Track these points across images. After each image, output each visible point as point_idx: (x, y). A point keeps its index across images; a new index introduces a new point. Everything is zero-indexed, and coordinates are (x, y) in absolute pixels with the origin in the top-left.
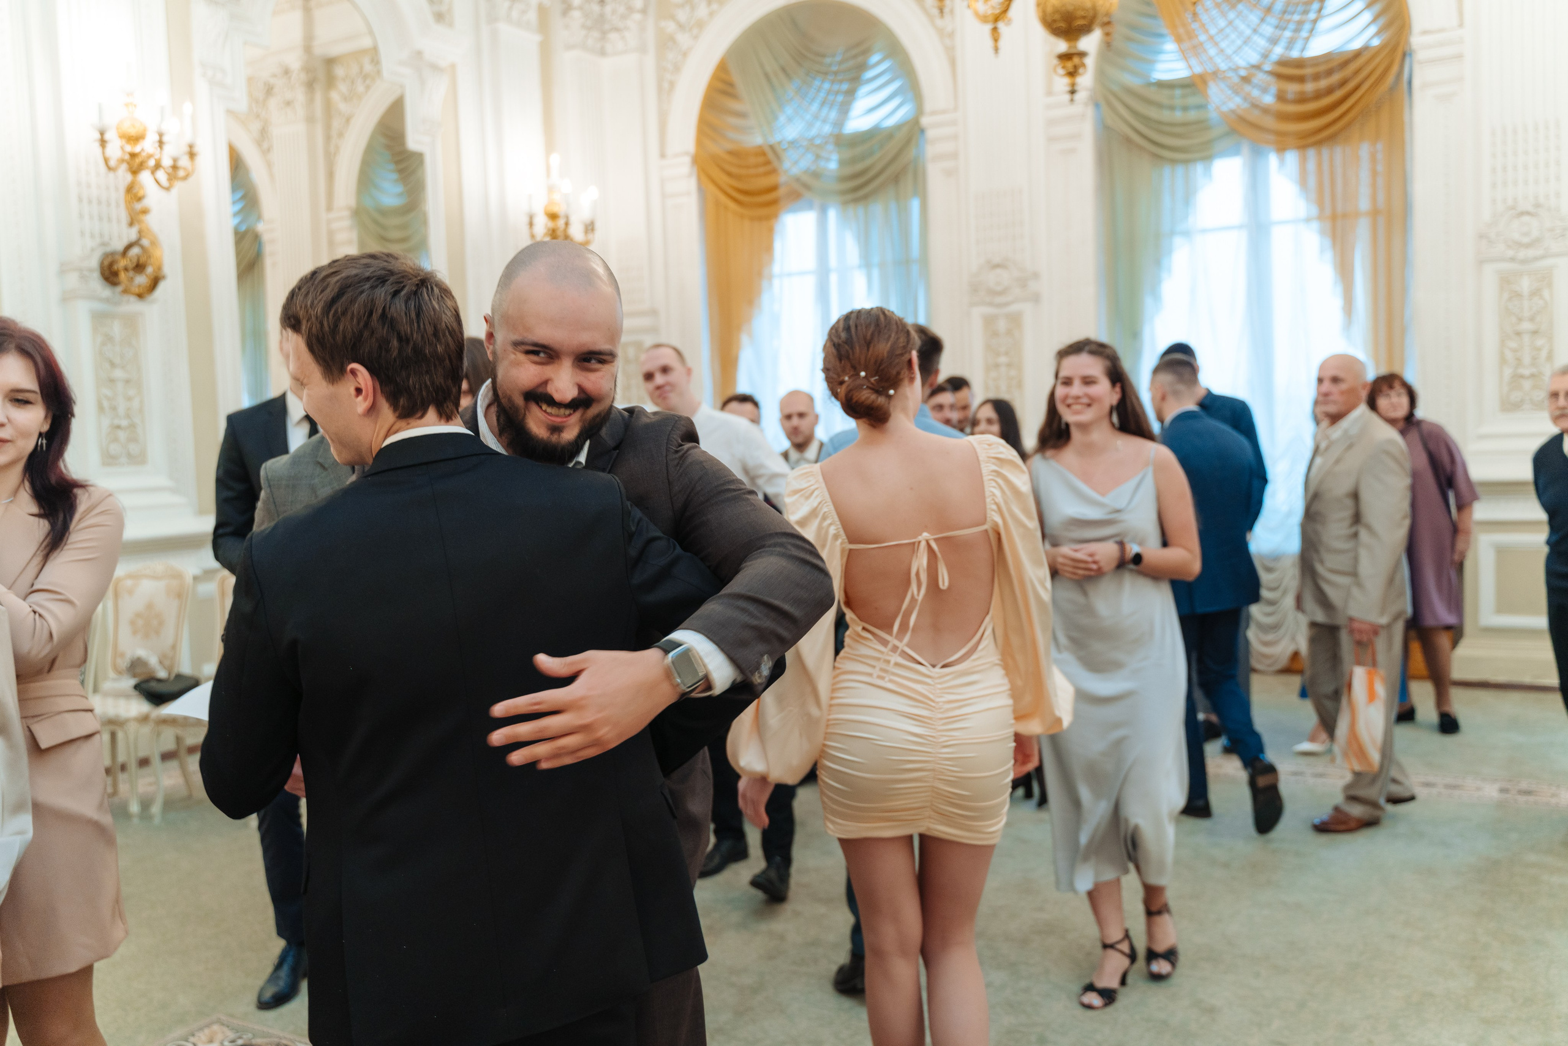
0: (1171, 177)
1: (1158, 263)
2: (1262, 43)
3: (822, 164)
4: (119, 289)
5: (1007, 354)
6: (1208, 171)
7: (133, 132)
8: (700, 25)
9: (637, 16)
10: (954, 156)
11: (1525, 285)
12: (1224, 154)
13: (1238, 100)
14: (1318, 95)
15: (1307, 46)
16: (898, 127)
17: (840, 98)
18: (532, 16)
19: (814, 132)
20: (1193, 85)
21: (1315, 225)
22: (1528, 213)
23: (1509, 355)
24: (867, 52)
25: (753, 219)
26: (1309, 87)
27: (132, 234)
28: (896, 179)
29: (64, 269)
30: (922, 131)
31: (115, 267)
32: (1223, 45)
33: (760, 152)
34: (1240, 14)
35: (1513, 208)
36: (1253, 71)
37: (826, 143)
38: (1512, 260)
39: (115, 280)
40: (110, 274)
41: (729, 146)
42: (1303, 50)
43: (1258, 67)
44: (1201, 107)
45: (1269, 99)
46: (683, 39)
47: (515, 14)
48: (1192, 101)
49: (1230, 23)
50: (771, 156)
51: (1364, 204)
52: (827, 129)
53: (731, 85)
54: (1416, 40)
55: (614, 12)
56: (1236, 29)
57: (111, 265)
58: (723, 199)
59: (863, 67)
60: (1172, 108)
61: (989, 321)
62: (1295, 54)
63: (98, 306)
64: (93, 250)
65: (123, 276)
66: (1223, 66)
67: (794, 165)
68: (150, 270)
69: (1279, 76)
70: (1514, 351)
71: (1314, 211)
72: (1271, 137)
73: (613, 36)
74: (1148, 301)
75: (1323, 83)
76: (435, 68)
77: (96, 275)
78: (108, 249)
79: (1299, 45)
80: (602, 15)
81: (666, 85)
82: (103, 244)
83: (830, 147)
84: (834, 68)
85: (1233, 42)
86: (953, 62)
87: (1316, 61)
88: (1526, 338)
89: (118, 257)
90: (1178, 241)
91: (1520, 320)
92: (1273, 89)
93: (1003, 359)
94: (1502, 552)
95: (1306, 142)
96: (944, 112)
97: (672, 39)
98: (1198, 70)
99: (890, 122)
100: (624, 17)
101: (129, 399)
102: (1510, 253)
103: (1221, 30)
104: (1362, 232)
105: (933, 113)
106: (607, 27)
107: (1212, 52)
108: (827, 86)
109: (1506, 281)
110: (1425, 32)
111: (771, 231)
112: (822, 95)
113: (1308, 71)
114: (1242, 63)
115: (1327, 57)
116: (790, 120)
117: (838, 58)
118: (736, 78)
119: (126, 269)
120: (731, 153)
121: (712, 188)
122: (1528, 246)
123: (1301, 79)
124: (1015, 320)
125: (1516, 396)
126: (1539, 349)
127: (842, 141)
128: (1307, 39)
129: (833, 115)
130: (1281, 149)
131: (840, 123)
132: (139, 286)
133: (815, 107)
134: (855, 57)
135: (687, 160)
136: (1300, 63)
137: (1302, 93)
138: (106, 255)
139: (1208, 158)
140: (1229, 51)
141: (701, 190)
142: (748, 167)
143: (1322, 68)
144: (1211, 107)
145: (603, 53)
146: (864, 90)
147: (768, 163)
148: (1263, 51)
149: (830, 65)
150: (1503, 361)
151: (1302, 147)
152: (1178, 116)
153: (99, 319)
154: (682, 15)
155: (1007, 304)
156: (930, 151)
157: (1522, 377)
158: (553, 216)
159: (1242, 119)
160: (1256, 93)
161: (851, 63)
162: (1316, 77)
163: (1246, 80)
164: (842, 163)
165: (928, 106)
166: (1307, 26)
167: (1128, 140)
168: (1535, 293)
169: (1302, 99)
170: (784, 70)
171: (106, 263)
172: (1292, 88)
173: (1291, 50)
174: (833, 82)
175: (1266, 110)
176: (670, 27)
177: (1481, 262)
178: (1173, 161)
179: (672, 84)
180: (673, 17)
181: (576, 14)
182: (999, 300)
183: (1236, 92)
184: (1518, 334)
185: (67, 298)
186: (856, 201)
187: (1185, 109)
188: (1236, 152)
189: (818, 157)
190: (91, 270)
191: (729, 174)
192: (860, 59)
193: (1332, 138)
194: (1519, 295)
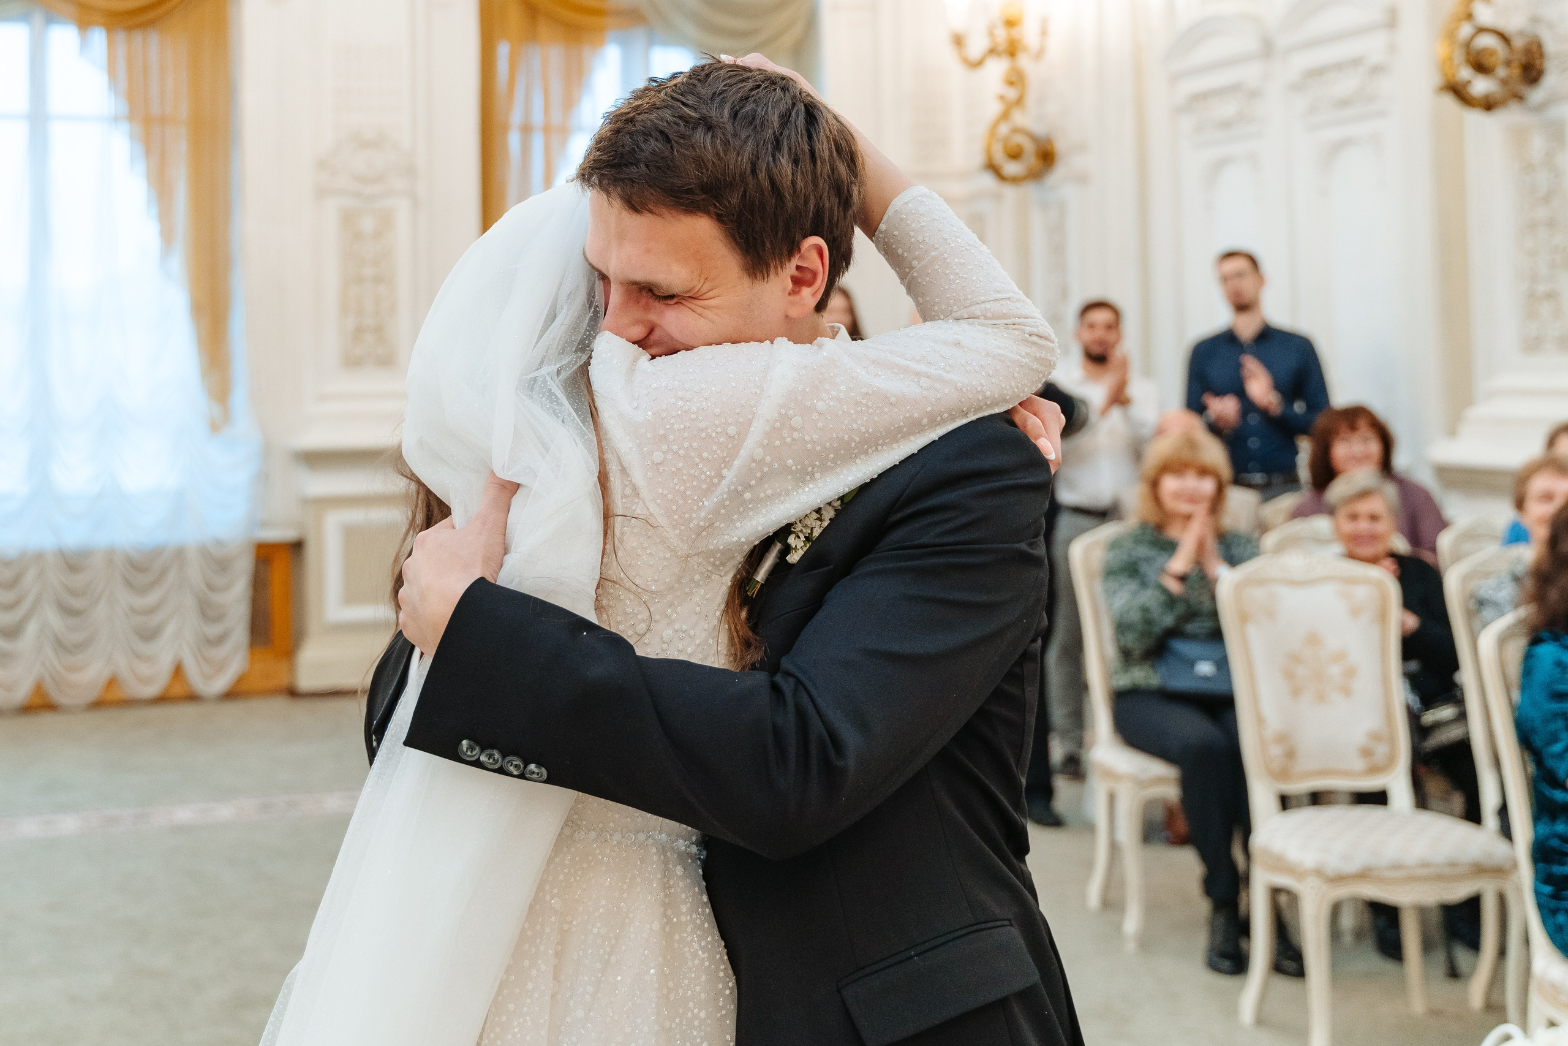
11: (368, 225)
21: (124, 127)
23: (351, 301)
70: (356, 298)
71: (123, 108)
88: (369, 286)
91: (363, 263)
94: (350, 533)
109: (347, 219)
122: (371, 181)
125: (359, 351)
126: (381, 299)
130: (83, 26)
150: (345, 308)
151: (110, 29)
157: (366, 328)
168: (377, 235)
177: (320, 194)
184: (361, 279)
194: (361, 235)
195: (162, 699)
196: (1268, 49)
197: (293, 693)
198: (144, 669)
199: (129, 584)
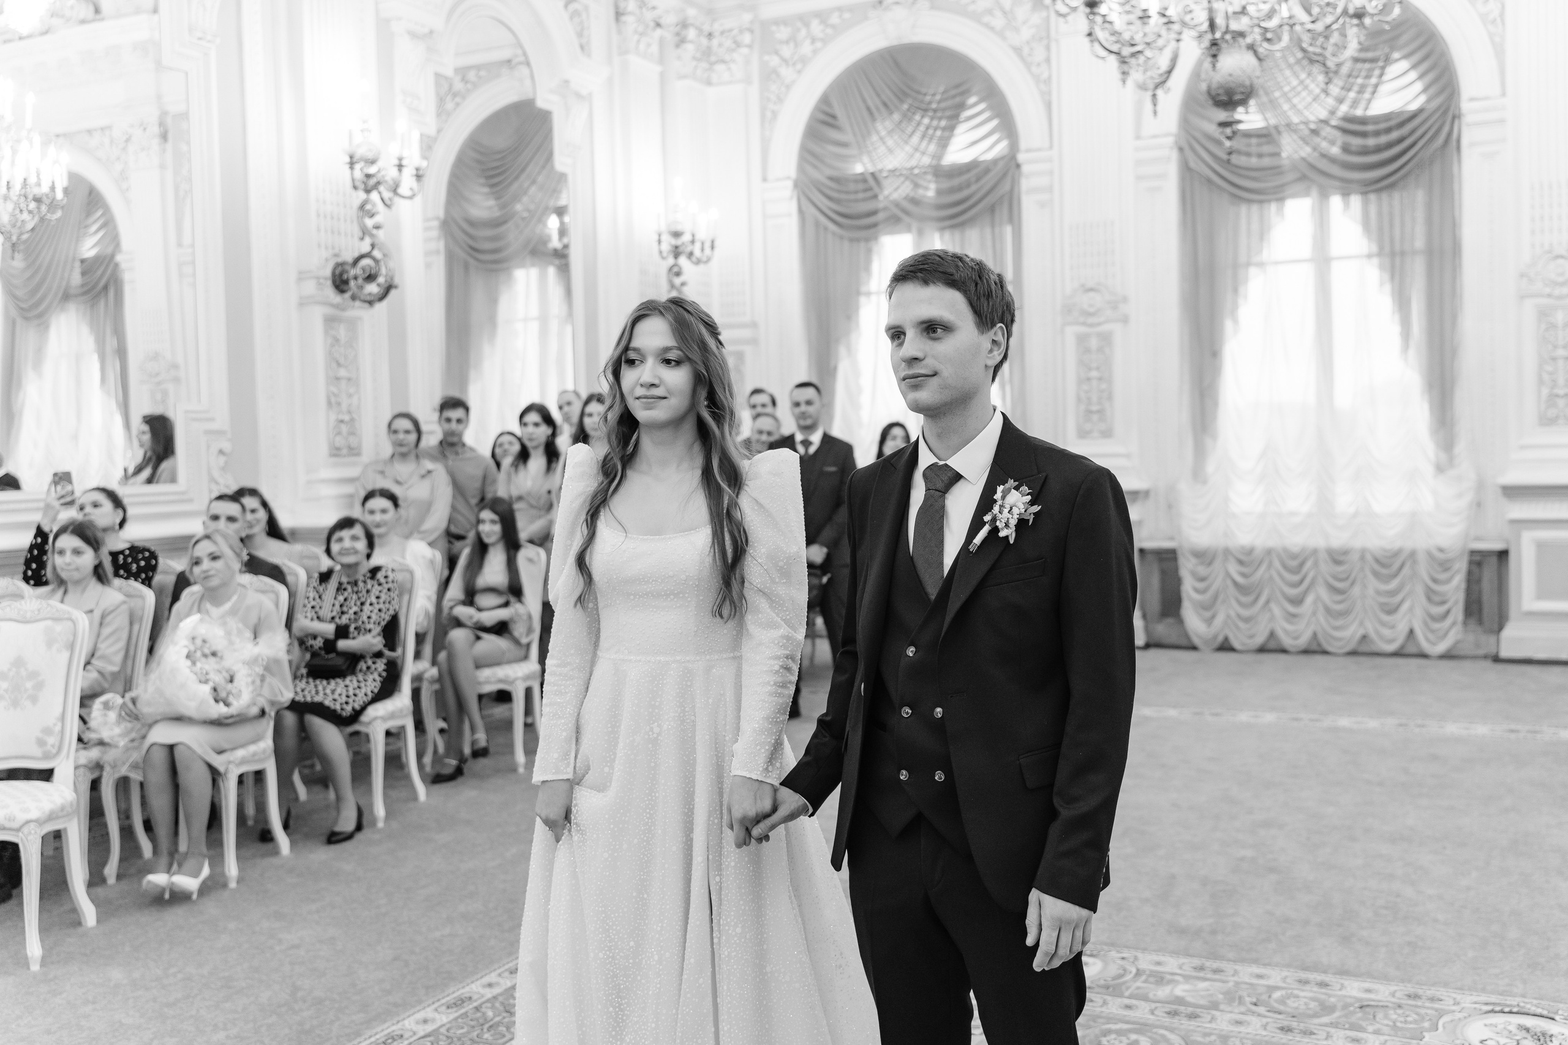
0: (1247, 214)
1: (1236, 290)
2: (1330, 101)
3: (921, 192)
4: (347, 295)
5: (1098, 369)
6: (1280, 211)
7: (370, 156)
8: (804, 61)
9: (745, 51)
10: (1050, 189)
11: (1560, 318)
12: (1294, 196)
13: (1308, 149)
14: (1379, 149)
15: (1370, 106)
16: (995, 162)
17: (939, 133)
18: (655, 48)
19: (913, 163)
20: (1265, 136)
21: (1375, 261)
22: (1562, 257)
23: (1546, 377)
24: (966, 93)
25: (851, 240)
26: (1371, 142)
27: (365, 247)
28: (992, 209)
29: (302, 276)
30: (1018, 166)
31: (345, 277)
32: (1295, 101)
33: (862, 179)
34: (1309, 74)
35: (1551, 252)
36: (1322, 125)
37: (925, 173)
38: (1549, 296)
39: (345, 288)
40: (340, 283)
41: (829, 172)
42: (1366, 109)
43: (1325, 122)
44: (1277, 155)
45: (1335, 150)
46: (786, 73)
47: (642, 47)
48: (1266, 149)
49: (1302, 82)
50: (872, 182)
51: (1420, 243)
52: (926, 160)
53: (834, 117)
54: (1469, 107)
55: (720, 45)
56: (1306, 87)
57: (341, 275)
58: (823, 220)
59: (962, 106)
60: (1248, 154)
61: (1081, 339)
62: (1359, 112)
63: (329, 311)
64: (327, 260)
65: (352, 283)
66: (1296, 119)
67: (893, 191)
68: (381, 280)
69: (1345, 131)
70: (1551, 374)
71: (1374, 248)
72: (1337, 184)
73: (720, 67)
74: (1228, 325)
75: (1383, 139)
76: (579, 96)
77: (329, 283)
78: (340, 260)
79: (1362, 105)
80: (709, 48)
81: (769, 114)
82: (336, 255)
83: (929, 177)
84: (934, 106)
85: (1304, 99)
86: (1049, 106)
87: (1376, 120)
88: (1561, 363)
89: (347, 268)
90: (1253, 271)
91: (1555, 347)
92: (1339, 143)
93: (1094, 374)
94: (1541, 547)
95: (1369, 188)
96: (1039, 150)
97: (775, 71)
98: (1273, 122)
99: (990, 156)
100: (731, 50)
101: (350, 396)
102: (1547, 290)
103: (1294, 88)
104: (1418, 268)
105: (1028, 151)
106: (713, 59)
107: (1286, 107)
108: (926, 121)
109: (1543, 314)
111: (869, 251)
112: (922, 128)
113: (1370, 128)
114: (1312, 118)
115: (1387, 117)
116: (890, 151)
117: (938, 97)
118: (838, 111)
119: (356, 278)
120: (831, 179)
121: (811, 211)
122: (1562, 284)
123: (1364, 135)
124: (1106, 339)
125: (1552, 412)
127: (939, 172)
128: (1369, 101)
129: (932, 148)
130: (1346, 194)
131: (938, 156)
132: (370, 294)
133: (915, 139)
134: (954, 97)
135: (790, 184)
136: (1363, 121)
137: (1365, 146)
138: (338, 265)
139: (1281, 200)
140: (1300, 107)
141: (801, 211)
142: (847, 193)
143: (1383, 126)
144: (1284, 155)
145: (709, 83)
146: (961, 129)
147: (870, 189)
148: (1330, 108)
149: (930, 103)
150: (1541, 382)
151: (1364, 193)
152: (1254, 161)
153: (330, 321)
154: (786, 51)
155: (1099, 324)
156: (1025, 184)
157: (1557, 396)
158: (677, 234)
159: (1313, 167)
160: (1324, 145)
161: (949, 103)
162: (1377, 133)
163: (1315, 132)
164: (939, 192)
165: (1023, 144)
166: (1370, 89)
167: (1209, 181)
169: (1365, 151)
170: (885, 105)
171: (337, 272)
172: (1356, 142)
173: (1355, 108)
174: (932, 119)
175: (1333, 160)
176: (774, 61)
177: (1522, 297)
178: (1250, 201)
179: (775, 114)
180: (777, 53)
181: (690, 47)
182: (1090, 320)
183: (1307, 143)
184: (1554, 359)
185: (304, 303)
186: (953, 227)
187: (1260, 156)
188: (1307, 194)
189: (916, 185)
190: (326, 279)
191: (829, 198)
192: (958, 100)
193: (1392, 186)
194: (1554, 326)
195: (1396, 654)
197: (1497, 659)
198: (1386, 632)
199: (1376, 574)
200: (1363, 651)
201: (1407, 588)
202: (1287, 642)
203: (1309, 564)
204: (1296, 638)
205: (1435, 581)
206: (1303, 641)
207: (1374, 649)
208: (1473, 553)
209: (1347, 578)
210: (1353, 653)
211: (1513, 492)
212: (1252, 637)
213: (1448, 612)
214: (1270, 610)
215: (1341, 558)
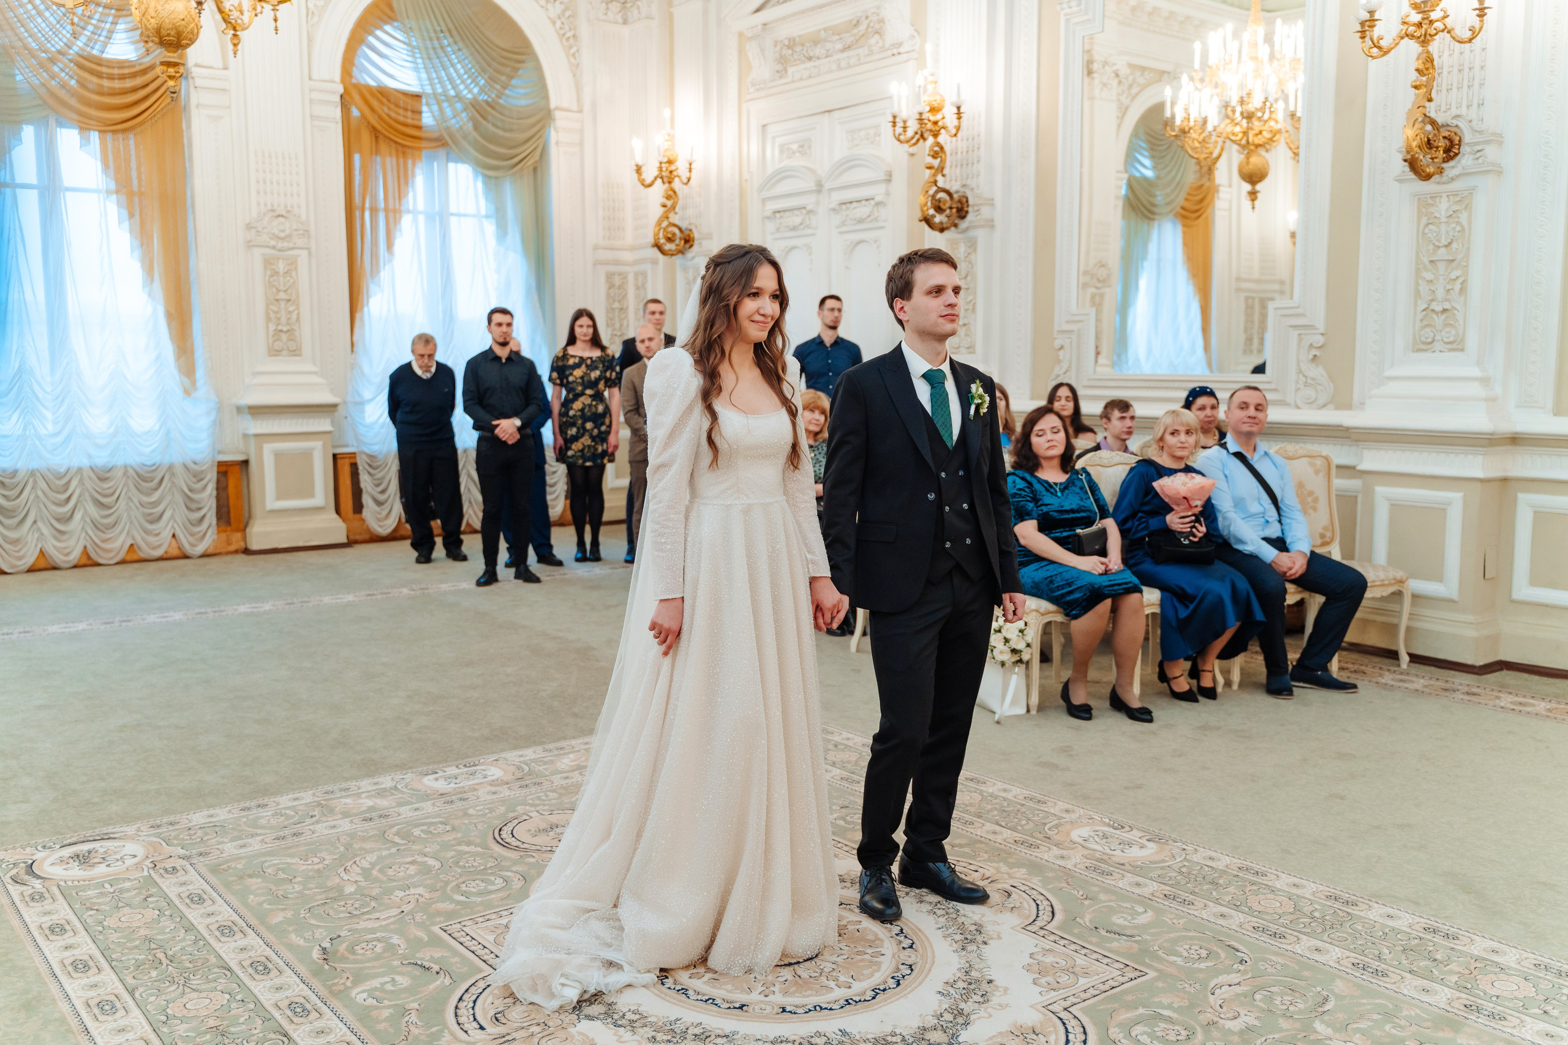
11: (281, 266)
13: (46, 76)
14: (116, 93)
15: (105, 49)
21: (114, 197)
22: (282, 216)
23: (272, 315)
26: (108, 84)
35: (273, 211)
36: (60, 56)
38: (274, 248)
42: (103, 51)
43: (62, 54)
44: (9, 76)
45: (73, 84)
54: (195, 71)
62: (95, 52)
66: (33, 44)
69: (80, 66)
70: (275, 312)
71: (113, 186)
72: (75, 116)
75: (118, 84)
79: (99, 46)
87: (111, 64)
88: (283, 304)
91: (278, 291)
92: (77, 77)
94: (282, 456)
95: (106, 128)
102: (273, 243)
109: (268, 262)
110: (197, 65)
113: (106, 70)
114: (49, 46)
122: (282, 239)
123: (99, 75)
125: (278, 345)
126: (291, 313)
128: (106, 44)
130: (84, 130)
136: (99, 62)
137: (102, 87)
143: (118, 71)
144: (18, 78)
148: (66, 41)
150: (268, 319)
151: (102, 132)
157: (282, 331)
159: (53, 95)
160: (62, 75)
162: (113, 77)
166: (104, 33)
168: (287, 273)
169: (101, 92)
172: (92, 80)
173: (91, 48)
175: (73, 93)
177: (251, 246)
183: (44, 69)
184: (277, 301)
193: (129, 131)
194: (277, 273)
195: (163, 558)
196: (819, 188)
197: (247, 552)
199: (139, 488)
200: (133, 559)
201: (168, 499)
202: (59, 558)
203: (74, 483)
204: (67, 555)
205: (190, 490)
206: (75, 556)
207: (142, 555)
208: (220, 464)
209: (113, 494)
210: (122, 562)
211: (258, 411)
212: (20, 558)
213: (204, 516)
214: (39, 529)
215: (108, 475)
